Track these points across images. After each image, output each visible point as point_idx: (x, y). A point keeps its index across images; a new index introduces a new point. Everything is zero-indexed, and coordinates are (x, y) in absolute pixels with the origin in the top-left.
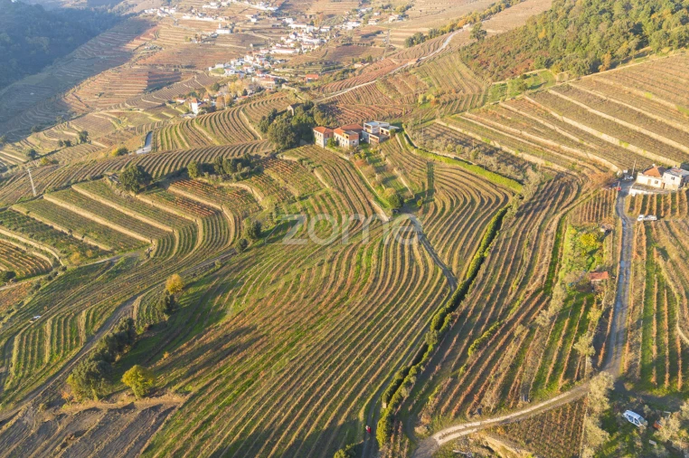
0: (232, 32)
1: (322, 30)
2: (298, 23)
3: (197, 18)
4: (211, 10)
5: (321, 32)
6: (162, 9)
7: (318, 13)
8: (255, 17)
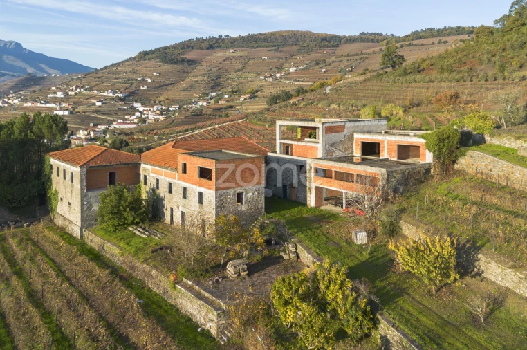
0: (71, 113)
1: (171, 109)
2: (146, 106)
3: (39, 105)
4: (55, 98)
5: (169, 111)
6: (6, 100)
7: (167, 99)
8: (101, 101)
